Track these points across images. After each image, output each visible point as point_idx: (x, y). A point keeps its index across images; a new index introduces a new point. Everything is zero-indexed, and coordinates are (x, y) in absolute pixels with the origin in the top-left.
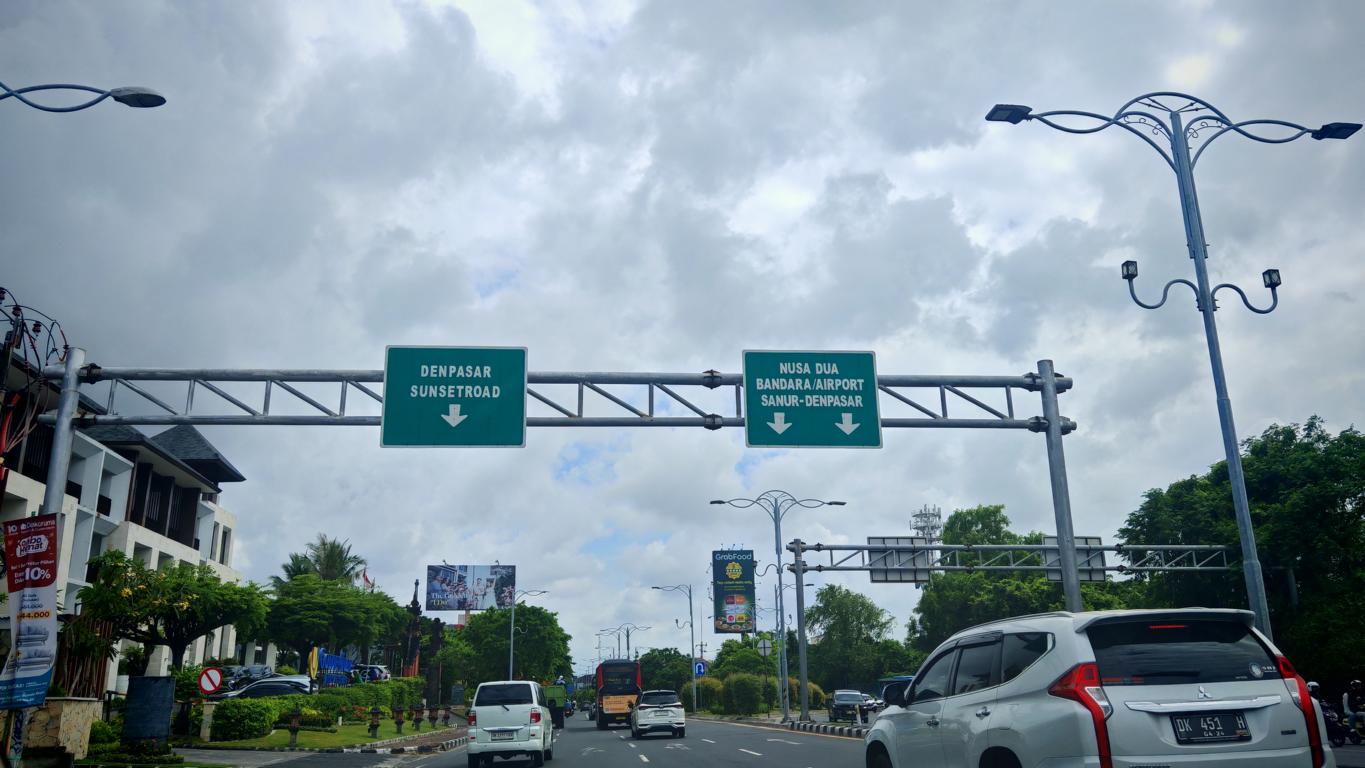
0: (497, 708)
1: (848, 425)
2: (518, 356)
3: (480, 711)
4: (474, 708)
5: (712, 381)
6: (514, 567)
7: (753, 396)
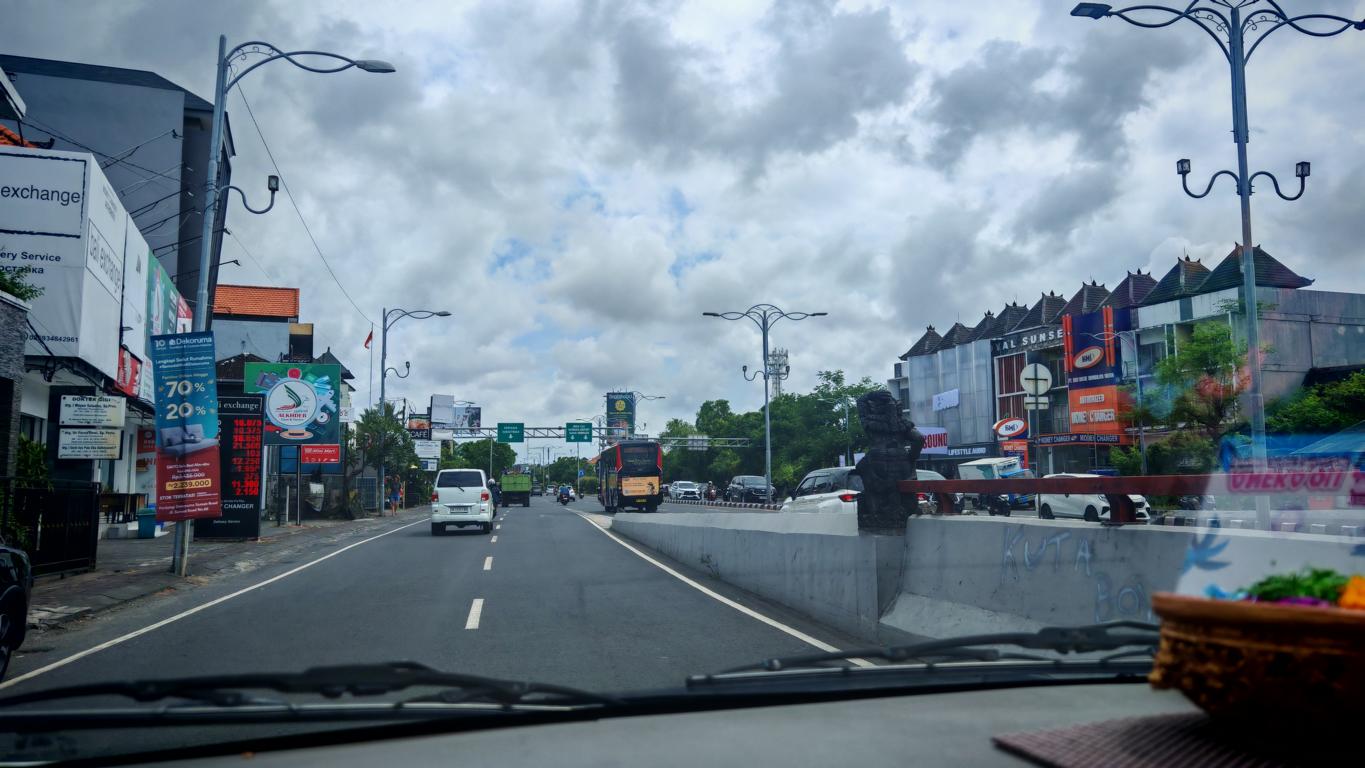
0: (455, 490)
1: (586, 438)
2: (523, 424)
3: (441, 490)
4: (436, 489)
5: (560, 429)
6: (479, 409)
7: (568, 432)
